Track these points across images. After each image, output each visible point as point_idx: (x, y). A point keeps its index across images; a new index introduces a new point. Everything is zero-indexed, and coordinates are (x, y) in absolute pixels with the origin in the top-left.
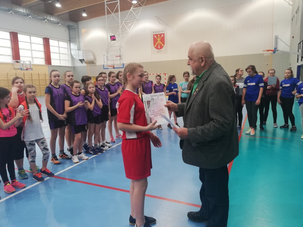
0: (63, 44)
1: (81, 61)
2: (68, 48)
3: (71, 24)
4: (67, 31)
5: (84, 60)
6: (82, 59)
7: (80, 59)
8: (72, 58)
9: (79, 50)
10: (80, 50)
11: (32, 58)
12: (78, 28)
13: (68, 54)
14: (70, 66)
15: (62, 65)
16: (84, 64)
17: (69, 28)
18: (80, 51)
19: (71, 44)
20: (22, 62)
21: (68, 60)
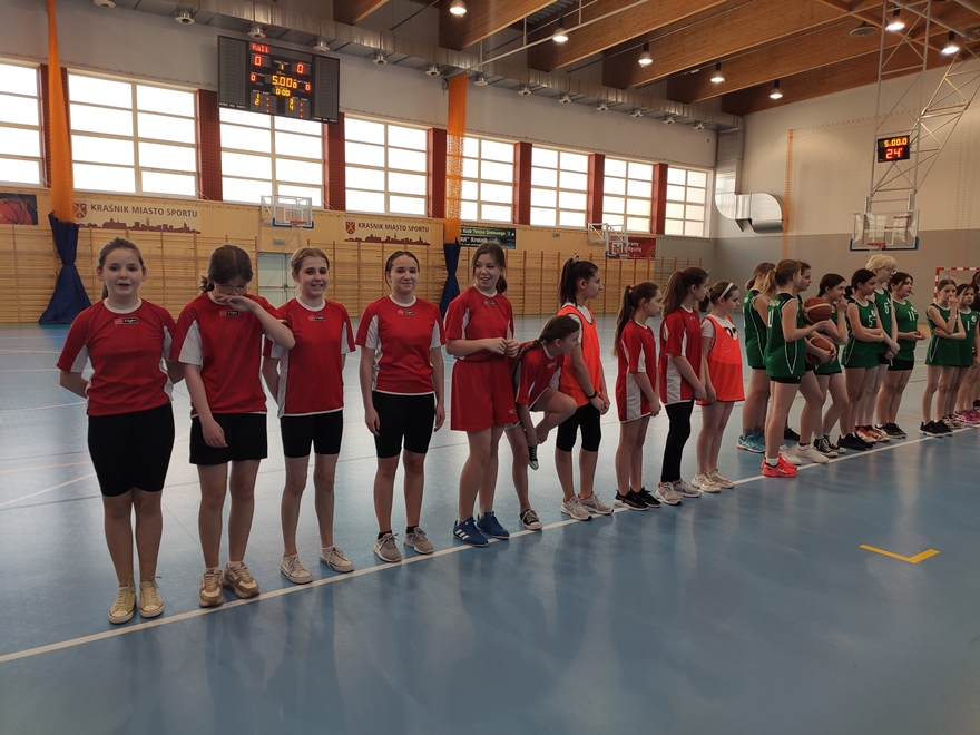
0: (698, 178)
1: (741, 223)
2: (706, 189)
3: (726, 120)
4: (713, 141)
5: (750, 220)
6: (746, 217)
7: (739, 217)
8: (716, 216)
9: (738, 192)
10: (740, 193)
11: (626, 216)
12: (744, 132)
13: (705, 205)
14: (707, 236)
15: (688, 233)
16: (749, 233)
17: (719, 132)
18: (741, 197)
19: (718, 176)
20: (604, 228)
21: (704, 222)
